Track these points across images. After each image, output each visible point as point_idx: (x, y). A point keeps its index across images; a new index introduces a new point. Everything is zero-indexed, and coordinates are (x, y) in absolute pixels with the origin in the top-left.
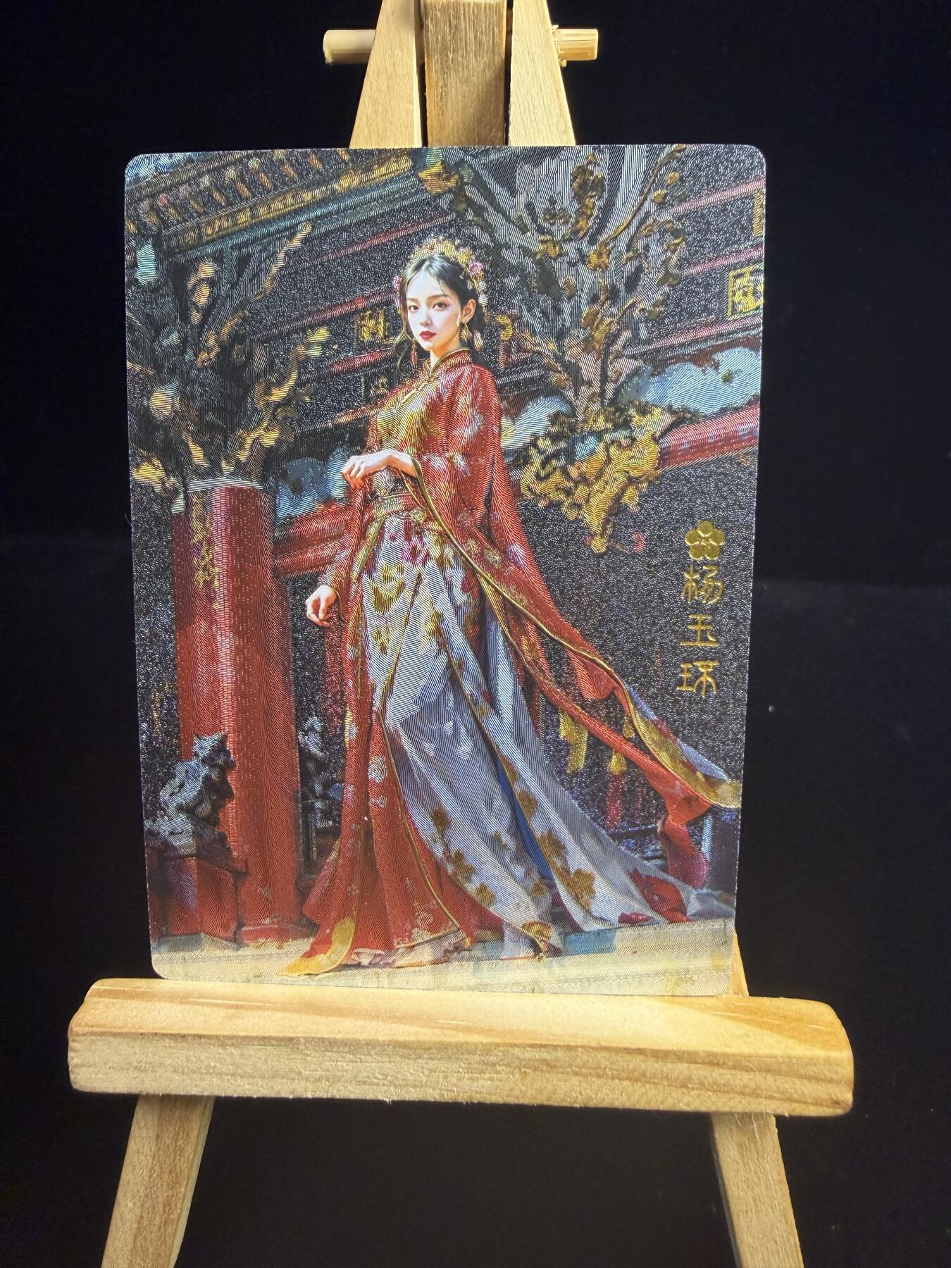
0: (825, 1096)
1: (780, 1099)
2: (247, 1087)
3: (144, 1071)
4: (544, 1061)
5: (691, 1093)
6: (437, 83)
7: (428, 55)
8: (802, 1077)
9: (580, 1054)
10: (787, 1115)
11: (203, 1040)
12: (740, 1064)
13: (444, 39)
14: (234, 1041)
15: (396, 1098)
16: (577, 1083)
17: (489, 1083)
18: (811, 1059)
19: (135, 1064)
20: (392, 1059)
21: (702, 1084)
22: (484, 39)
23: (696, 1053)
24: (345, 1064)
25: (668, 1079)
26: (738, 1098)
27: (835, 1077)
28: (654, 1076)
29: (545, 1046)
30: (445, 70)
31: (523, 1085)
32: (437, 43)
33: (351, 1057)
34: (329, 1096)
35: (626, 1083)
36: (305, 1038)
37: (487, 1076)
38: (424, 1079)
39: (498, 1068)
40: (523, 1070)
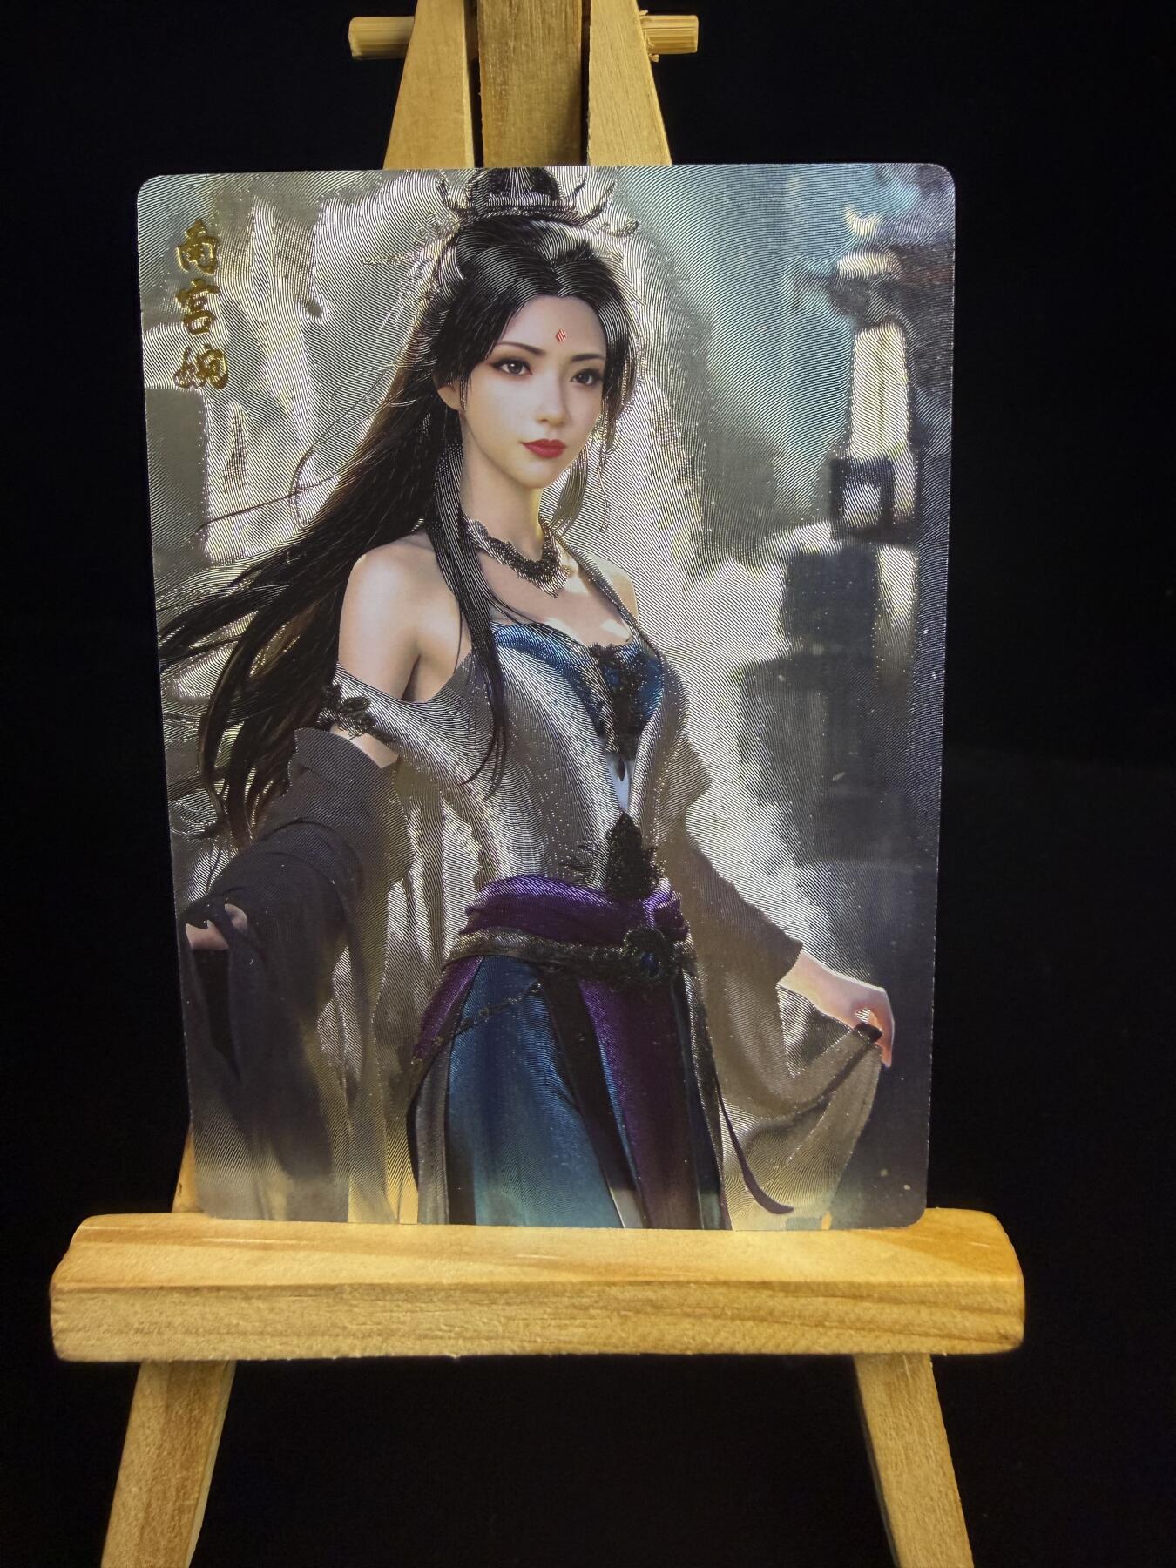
0: (991, 1330)
1: (936, 1336)
2: (279, 1347)
3: (148, 1333)
5: (829, 1333)
6: (494, 78)
8: (963, 1309)
9: (692, 1292)
10: (945, 1354)
11: (221, 1293)
12: (889, 1296)
13: (503, 22)
15: (465, 1353)
16: (688, 1326)
17: (581, 1330)
18: (973, 1287)
19: (136, 1325)
20: (461, 1307)
21: (842, 1322)
22: (554, 22)
23: (835, 1284)
24: (401, 1315)
27: (1001, 1306)
28: (784, 1314)
31: (623, 1330)
32: (494, 27)
33: (409, 1305)
34: (381, 1353)
35: (750, 1324)
36: (351, 1285)
37: (578, 1322)
39: (593, 1312)
40: (623, 1313)
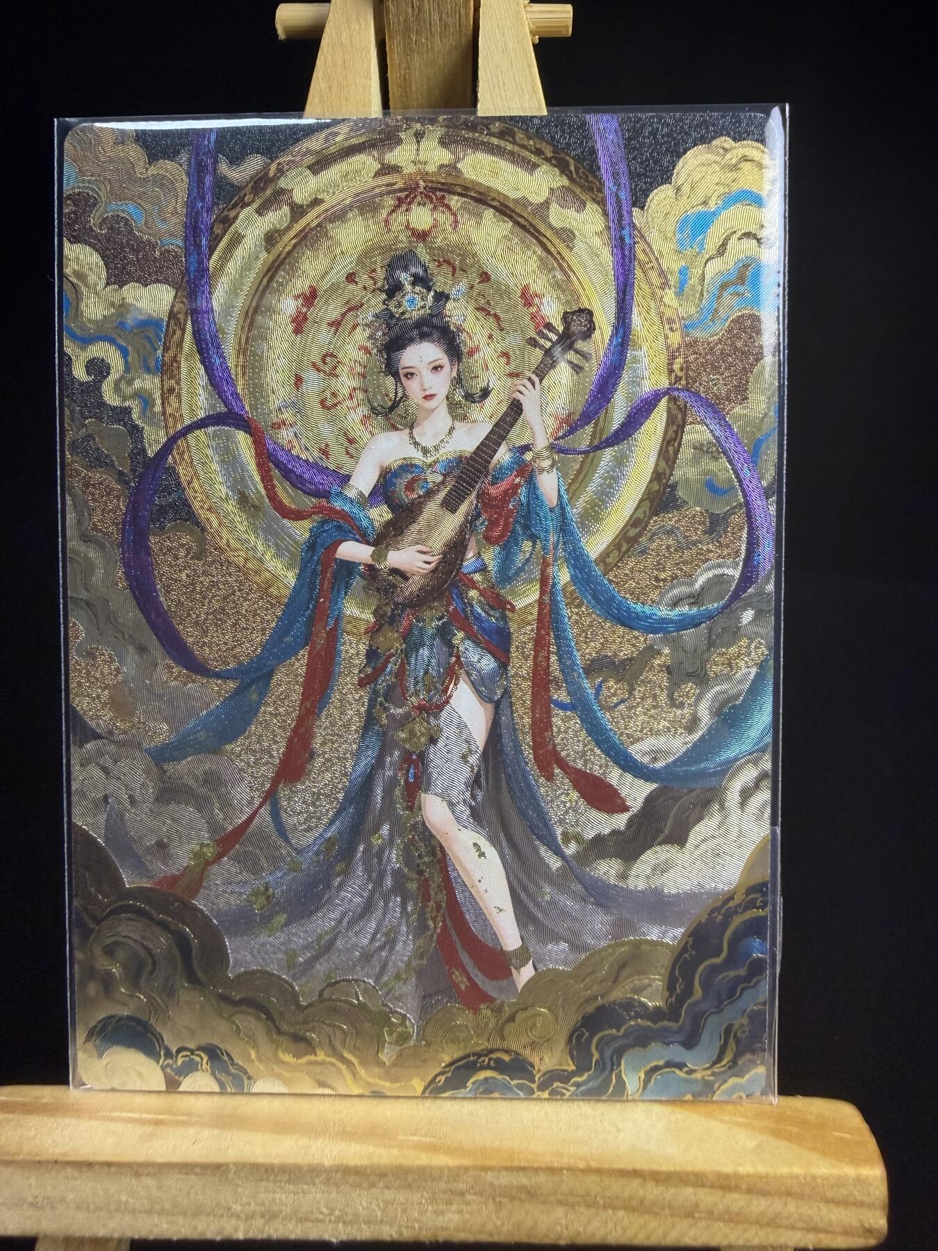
4: (523, 1188)
7: (390, 37)
14: (150, 1169)
25: (670, 1207)
26: (754, 1229)
29: (523, 1169)
30: (408, 51)
38: (379, 1214)
